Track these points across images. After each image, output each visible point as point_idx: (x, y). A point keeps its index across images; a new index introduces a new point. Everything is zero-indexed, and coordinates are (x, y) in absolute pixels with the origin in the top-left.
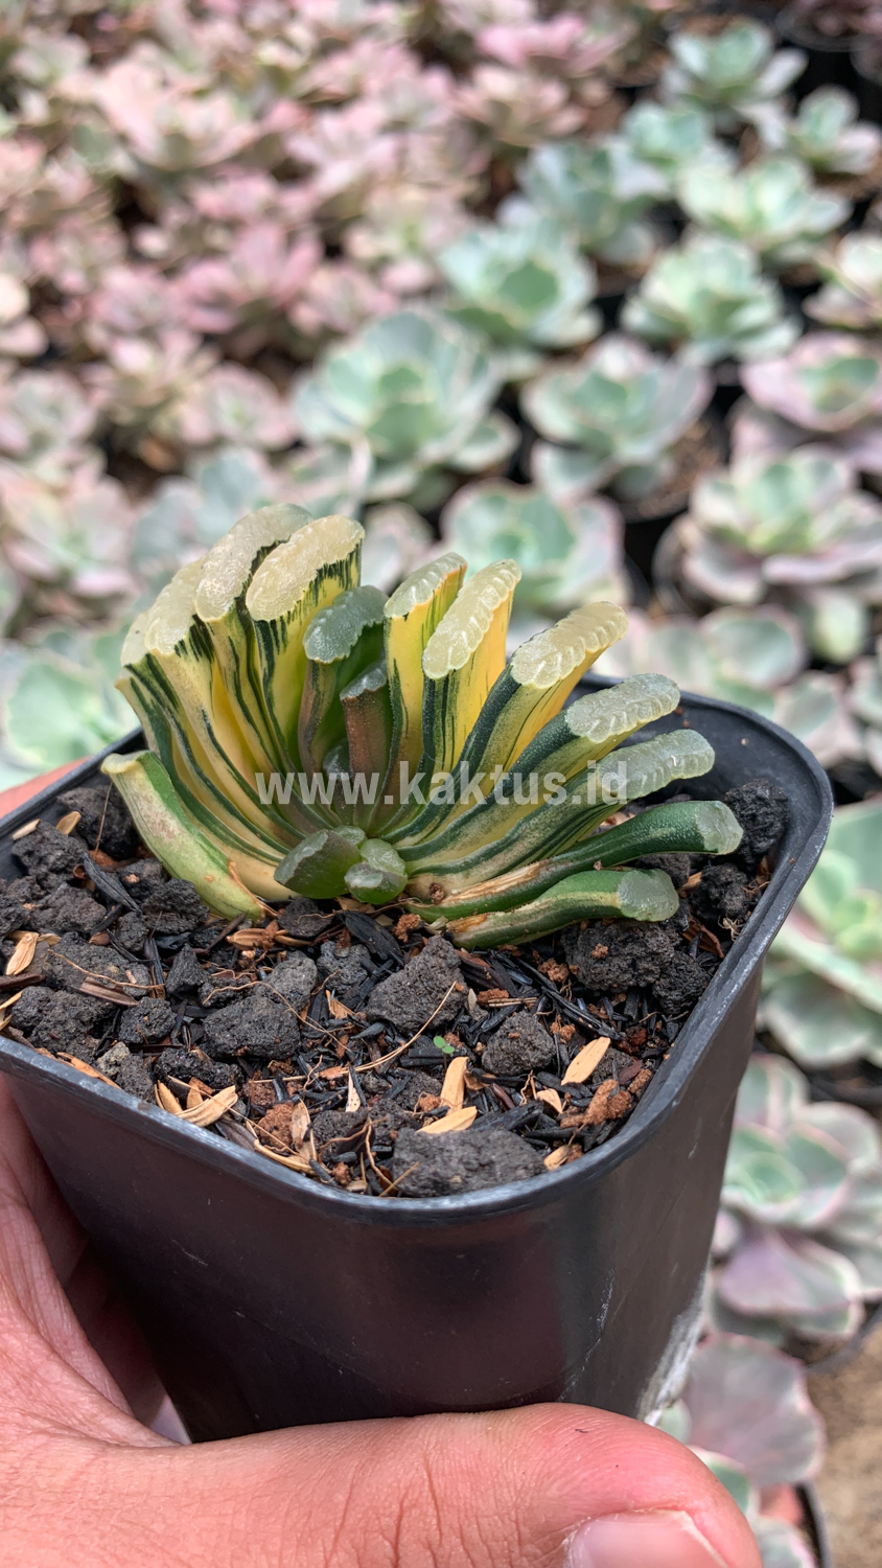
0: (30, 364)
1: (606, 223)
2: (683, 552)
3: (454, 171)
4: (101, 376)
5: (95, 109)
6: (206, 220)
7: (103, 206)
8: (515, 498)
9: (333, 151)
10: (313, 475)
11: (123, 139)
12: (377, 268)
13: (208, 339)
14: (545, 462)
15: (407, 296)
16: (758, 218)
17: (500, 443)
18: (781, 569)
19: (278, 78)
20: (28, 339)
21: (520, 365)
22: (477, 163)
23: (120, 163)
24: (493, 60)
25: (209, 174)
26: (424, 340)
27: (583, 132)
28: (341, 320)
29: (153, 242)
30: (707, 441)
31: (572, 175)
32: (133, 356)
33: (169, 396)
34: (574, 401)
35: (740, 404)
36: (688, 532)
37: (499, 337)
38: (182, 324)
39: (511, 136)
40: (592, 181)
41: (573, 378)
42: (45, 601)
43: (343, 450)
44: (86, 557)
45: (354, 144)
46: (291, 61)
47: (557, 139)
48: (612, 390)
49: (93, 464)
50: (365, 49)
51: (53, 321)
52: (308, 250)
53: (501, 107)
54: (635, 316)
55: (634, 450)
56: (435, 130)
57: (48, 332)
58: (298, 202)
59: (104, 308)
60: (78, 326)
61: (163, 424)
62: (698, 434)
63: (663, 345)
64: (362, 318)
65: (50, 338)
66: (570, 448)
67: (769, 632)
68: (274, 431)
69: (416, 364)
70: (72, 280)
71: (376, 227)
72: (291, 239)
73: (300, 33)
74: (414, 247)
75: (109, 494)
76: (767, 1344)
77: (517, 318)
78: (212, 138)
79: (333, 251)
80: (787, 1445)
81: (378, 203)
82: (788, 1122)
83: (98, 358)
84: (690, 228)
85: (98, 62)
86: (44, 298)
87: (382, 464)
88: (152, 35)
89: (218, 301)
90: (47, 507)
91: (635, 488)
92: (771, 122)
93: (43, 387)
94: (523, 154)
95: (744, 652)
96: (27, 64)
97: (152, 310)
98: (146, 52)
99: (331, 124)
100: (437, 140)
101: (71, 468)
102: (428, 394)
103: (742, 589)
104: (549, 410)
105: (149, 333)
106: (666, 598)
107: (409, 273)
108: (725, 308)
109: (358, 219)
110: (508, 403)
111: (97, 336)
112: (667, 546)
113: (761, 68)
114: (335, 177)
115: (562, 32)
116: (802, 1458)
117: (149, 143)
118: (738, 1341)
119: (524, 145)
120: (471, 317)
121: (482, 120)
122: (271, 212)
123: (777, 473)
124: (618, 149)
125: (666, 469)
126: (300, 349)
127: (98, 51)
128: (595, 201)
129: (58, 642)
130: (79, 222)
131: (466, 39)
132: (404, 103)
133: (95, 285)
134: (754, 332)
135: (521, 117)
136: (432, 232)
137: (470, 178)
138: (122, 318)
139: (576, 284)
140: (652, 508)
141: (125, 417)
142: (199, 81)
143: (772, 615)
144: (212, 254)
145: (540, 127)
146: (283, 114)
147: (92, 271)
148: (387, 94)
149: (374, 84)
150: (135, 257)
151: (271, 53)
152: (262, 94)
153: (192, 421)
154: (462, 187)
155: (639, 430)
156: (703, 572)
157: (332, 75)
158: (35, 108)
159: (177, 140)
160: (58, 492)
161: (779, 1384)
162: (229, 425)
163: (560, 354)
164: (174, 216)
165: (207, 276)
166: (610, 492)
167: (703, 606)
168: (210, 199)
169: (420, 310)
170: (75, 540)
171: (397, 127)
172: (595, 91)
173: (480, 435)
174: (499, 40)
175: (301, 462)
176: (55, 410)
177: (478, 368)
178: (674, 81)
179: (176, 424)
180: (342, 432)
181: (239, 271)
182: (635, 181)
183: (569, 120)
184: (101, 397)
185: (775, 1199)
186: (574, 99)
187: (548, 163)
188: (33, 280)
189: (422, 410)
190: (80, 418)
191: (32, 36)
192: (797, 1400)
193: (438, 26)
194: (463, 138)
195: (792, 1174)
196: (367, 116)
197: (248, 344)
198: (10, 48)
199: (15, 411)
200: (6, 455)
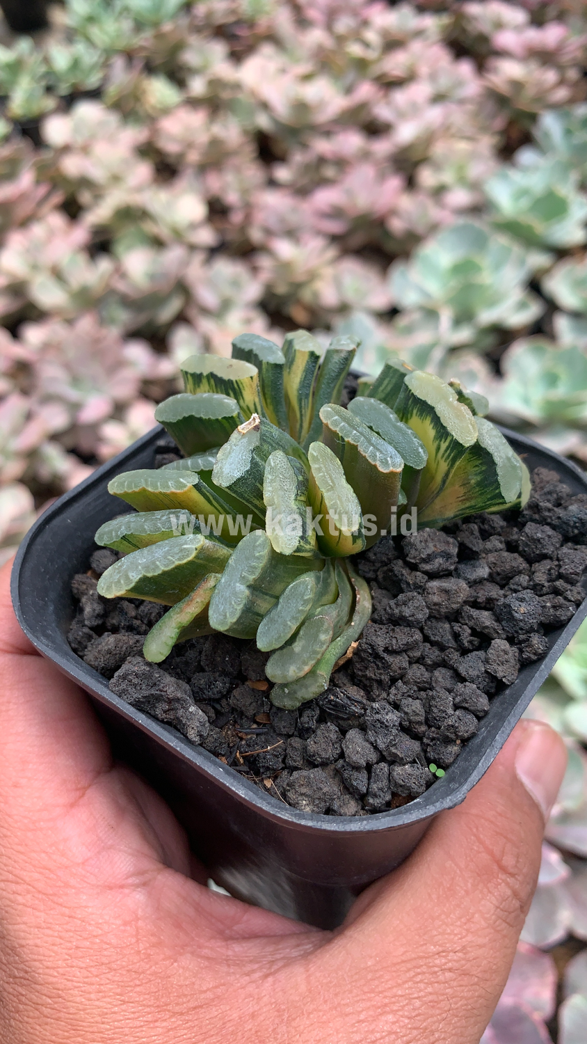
0: (214, 252)
3: (484, 129)
4: (265, 262)
5: (237, 86)
6: (322, 161)
7: (250, 151)
8: (550, 348)
9: (402, 115)
10: (409, 330)
11: (265, 106)
12: (439, 192)
13: (334, 239)
14: (562, 325)
15: (461, 212)
17: (533, 311)
19: (361, 65)
20: (206, 236)
22: (499, 123)
23: (263, 122)
24: (506, 54)
25: (327, 131)
27: (570, 102)
28: (420, 229)
29: (283, 173)
31: (569, 132)
32: (284, 249)
33: (313, 276)
34: (580, 284)
37: (529, 240)
38: (314, 229)
39: (523, 103)
40: (581, 136)
41: (577, 269)
43: (431, 314)
45: (413, 110)
46: (371, 55)
47: (555, 107)
49: (260, 320)
50: (416, 46)
51: (222, 225)
52: (394, 183)
53: (517, 85)
56: (468, 101)
57: (220, 232)
58: (382, 147)
59: (260, 218)
60: (242, 229)
61: (306, 295)
64: (434, 228)
65: (221, 236)
66: (577, 316)
68: (379, 300)
69: (476, 258)
70: (232, 198)
71: (438, 167)
72: (381, 173)
73: (371, 36)
74: (463, 181)
77: (539, 227)
78: (321, 104)
81: (439, 149)
83: (263, 249)
85: (237, 56)
86: (217, 210)
87: (457, 321)
88: (272, 38)
89: (336, 213)
93: (226, 268)
94: (533, 118)
96: (190, 57)
97: (293, 219)
98: (267, 50)
99: (401, 97)
100: (470, 107)
101: (248, 321)
102: (486, 278)
104: (563, 290)
105: (292, 234)
107: (460, 197)
109: (424, 160)
110: (534, 286)
111: (256, 235)
114: (406, 133)
115: (552, 35)
117: (281, 107)
119: (534, 112)
120: (515, 230)
121: (503, 93)
122: (365, 156)
126: (390, 247)
127: (235, 49)
130: (236, 161)
131: (484, 39)
132: (444, 82)
133: (249, 202)
135: (530, 92)
136: (475, 170)
137: (494, 133)
138: (272, 222)
139: (578, 208)
141: (281, 289)
142: (304, 68)
144: (324, 182)
145: (541, 99)
146: (365, 90)
148: (433, 77)
149: (424, 70)
150: (272, 183)
151: (355, 50)
152: (351, 76)
153: (328, 295)
154: (490, 139)
157: (396, 64)
158: (198, 86)
159: (301, 107)
162: (350, 295)
163: (563, 253)
164: (298, 158)
165: (325, 198)
168: (322, 146)
169: (477, 223)
171: (438, 98)
172: (573, 74)
173: (522, 306)
174: (506, 39)
175: (402, 322)
176: (236, 284)
179: (316, 295)
180: (429, 303)
181: (349, 194)
183: (562, 94)
184: (265, 276)
186: (563, 80)
187: (550, 124)
188: (209, 198)
189: (480, 288)
190: (253, 290)
191: (193, 40)
193: (464, 31)
194: (490, 106)
196: (420, 91)
197: (358, 240)
198: (179, 47)
199: (211, 283)
200: (205, 311)
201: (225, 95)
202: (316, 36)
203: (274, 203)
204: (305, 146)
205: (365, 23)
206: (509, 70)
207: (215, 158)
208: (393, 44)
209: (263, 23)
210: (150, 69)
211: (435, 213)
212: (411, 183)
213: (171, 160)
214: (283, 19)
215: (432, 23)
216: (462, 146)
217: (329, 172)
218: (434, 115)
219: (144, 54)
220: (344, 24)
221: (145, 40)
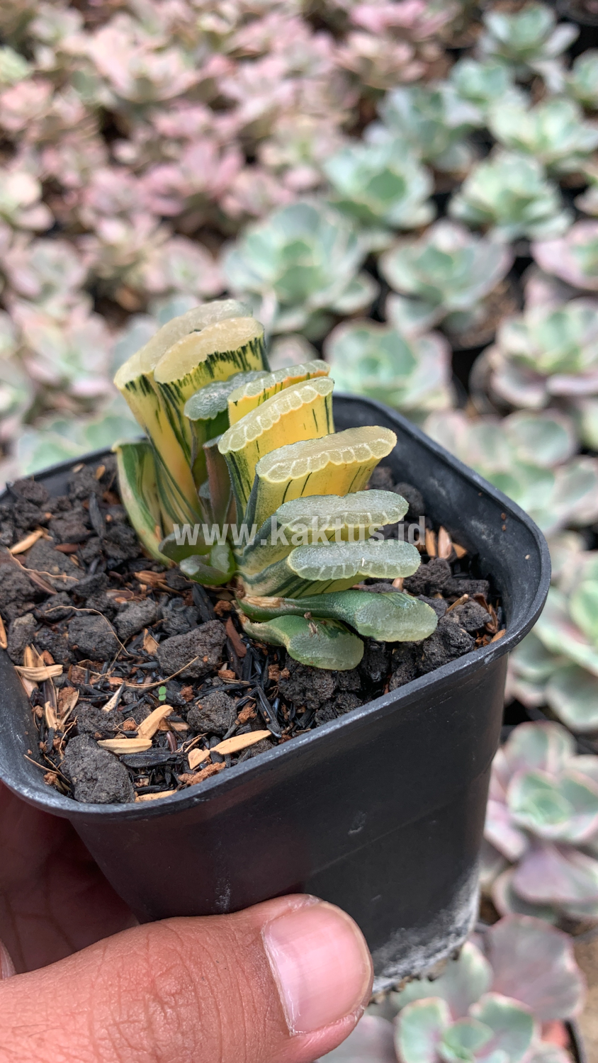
0: (41, 235)
1: (439, 143)
2: (491, 371)
3: (334, 105)
4: (90, 245)
5: (86, 59)
6: (163, 138)
7: (92, 127)
8: (375, 333)
9: (251, 90)
11: (107, 81)
12: (281, 172)
13: (164, 219)
14: (396, 308)
15: (301, 192)
16: (544, 141)
17: (364, 295)
18: (560, 385)
19: (213, 39)
20: (40, 218)
21: (378, 240)
22: (350, 100)
23: (104, 97)
24: (361, 29)
25: (166, 106)
26: (313, 222)
27: (424, 79)
28: (255, 207)
29: (126, 152)
30: (508, 294)
31: (416, 109)
32: (113, 231)
33: (137, 259)
34: (416, 265)
35: (530, 269)
36: (495, 357)
37: (364, 220)
38: (146, 209)
39: (373, 81)
40: (429, 114)
41: (416, 250)
42: (52, 399)
43: (256, 298)
44: (80, 369)
45: (265, 85)
46: (222, 28)
47: (407, 84)
48: (443, 259)
49: (83, 306)
50: (273, 20)
51: (58, 207)
52: (233, 159)
53: (367, 62)
54: (458, 207)
55: (458, 300)
56: (321, 77)
57: (54, 214)
58: (226, 125)
59: (94, 198)
60: (75, 210)
61: (133, 278)
62: (502, 291)
63: (478, 227)
64: (270, 206)
65: (55, 217)
66: (414, 299)
67: (551, 429)
68: (209, 283)
69: (308, 240)
70: (70, 178)
71: (281, 144)
72: (221, 151)
73: (229, 9)
74: (307, 158)
75: (96, 326)
76: (545, 922)
77: (378, 207)
78: (167, 80)
79: (251, 160)
80: (560, 993)
81: (282, 127)
82: (562, 769)
83: (88, 231)
84: (496, 146)
85: (89, 27)
86: (52, 190)
87: (283, 308)
88: (126, 8)
89: (171, 193)
90: (54, 335)
91: (458, 326)
92: (553, 74)
93: (51, 251)
94: (381, 94)
95: (534, 442)
96: (41, 28)
97: (126, 199)
98: (122, 21)
99: (250, 72)
100: (323, 84)
101: (69, 307)
102: (316, 259)
103: (531, 397)
104: (399, 271)
105: (124, 215)
106: (478, 403)
107: (302, 176)
108: (521, 203)
109: (267, 138)
110: (371, 267)
111: (87, 216)
112: (480, 367)
113: (547, 36)
114: (252, 108)
115: (409, 10)
116: (569, 1002)
117: (124, 83)
118: (526, 920)
119: (382, 88)
120: (346, 207)
121: (354, 70)
122: (208, 132)
123: (557, 318)
124: (448, 91)
125: (479, 314)
126: (227, 227)
127: (90, 20)
128: (432, 128)
129: (60, 428)
130: (75, 138)
131: (343, 14)
132: (300, 57)
133: (86, 182)
134: (541, 220)
135: (381, 68)
136: (319, 147)
137: (345, 111)
138: (104, 203)
139: (418, 185)
140: (470, 341)
141: (107, 273)
142: (159, 41)
143: (554, 417)
144: (167, 161)
145: (393, 76)
146: (217, 64)
147: (85, 172)
148: (288, 51)
149: (279, 45)
150: (114, 162)
151: (208, 22)
152: (202, 50)
153: (152, 276)
154: (339, 117)
155: (462, 286)
156: (505, 385)
157: (250, 38)
158: (46, 59)
159: (144, 82)
160: (61, 324)
161: (554, 951)
162: (178, 278)
163: (406, 233)
164: (141, 135)
165: (163, 176)
166: (441, 329)
167: (505, 410)
168: (166, 123)
169: (310, 202)
170: (72, 357)
171: (295, 74)
172: (432, 51)
173: (352, 288)
174: (367, 14)
176: (59, 267)
177: (351, 242)
178: (487, 45)
179: (142, 279)
180: (255, 285)
181: (186, 173)
182: (459, 114)
183: (414, 71)
184: (90, 259)
185: (552, 821)
186: (417, 56)
187: (400, 100)
188: (44, 178)
189: (311, 271)
190: (76, 273)
191: (44, 9)
192: (567, 962)
193: (323, 5)
194: (340, 83)
195: (564, 805)
196: (274, 66)
197: (192, 223)
198: (27, 17)
199: (32, 267)
200: (26, 298)
204: (149, 123)
206: (362, 45)
213: (11, 137)
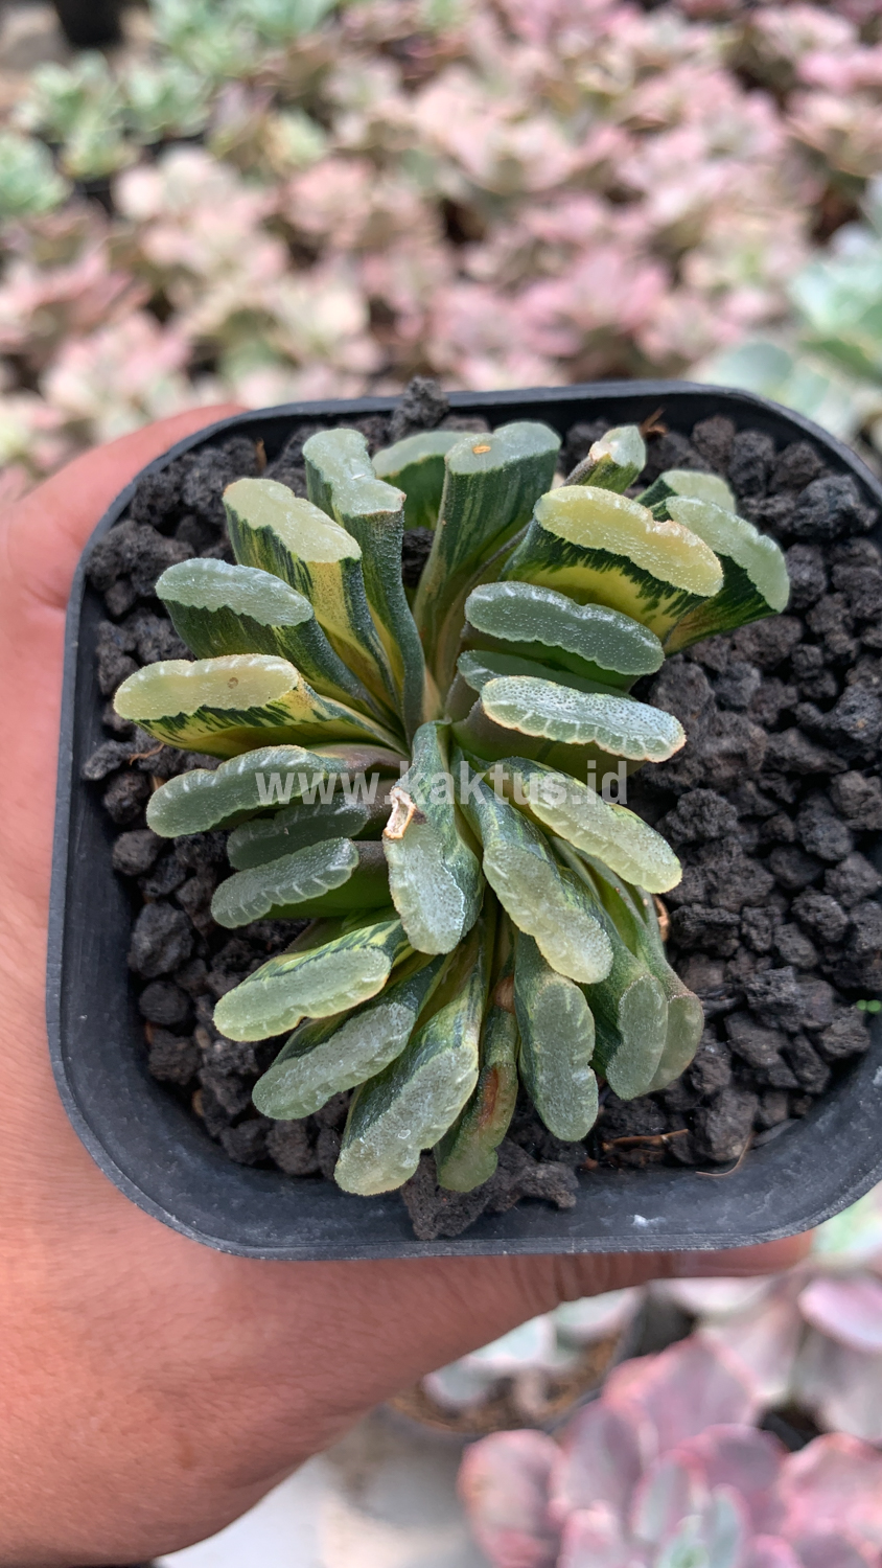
201: (393, 145)
202: (531, 59)
203: (467, 307)
205: (605, 39)
207: (378, 237)
208: (648, 70)
209: (451, 38)
210: (281, 102)
211: (710, 324)
212: (676, 279)
214: (481, 33)
215: (708, 42)
216: (754, 226)
217: (550, 261)
218: (712, 178)
219: (270, 83)
220: (574, 40)
221: (273, 60)
